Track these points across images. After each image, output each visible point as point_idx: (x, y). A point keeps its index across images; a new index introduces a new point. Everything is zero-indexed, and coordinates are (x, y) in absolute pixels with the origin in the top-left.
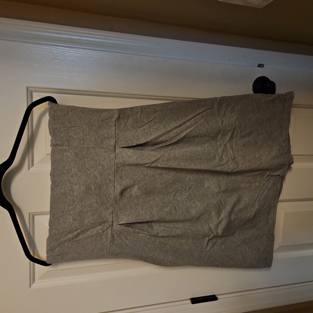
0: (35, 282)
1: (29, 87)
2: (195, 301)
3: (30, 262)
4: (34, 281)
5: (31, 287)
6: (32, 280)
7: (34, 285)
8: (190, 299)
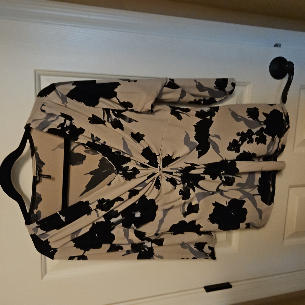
1: (37, 70)
2: (209, 289)
3: (42, 256)
4: (46, 273)
5: (43, 279)
6: (44, 272)
7: (46, 277)
8: (204, 287)
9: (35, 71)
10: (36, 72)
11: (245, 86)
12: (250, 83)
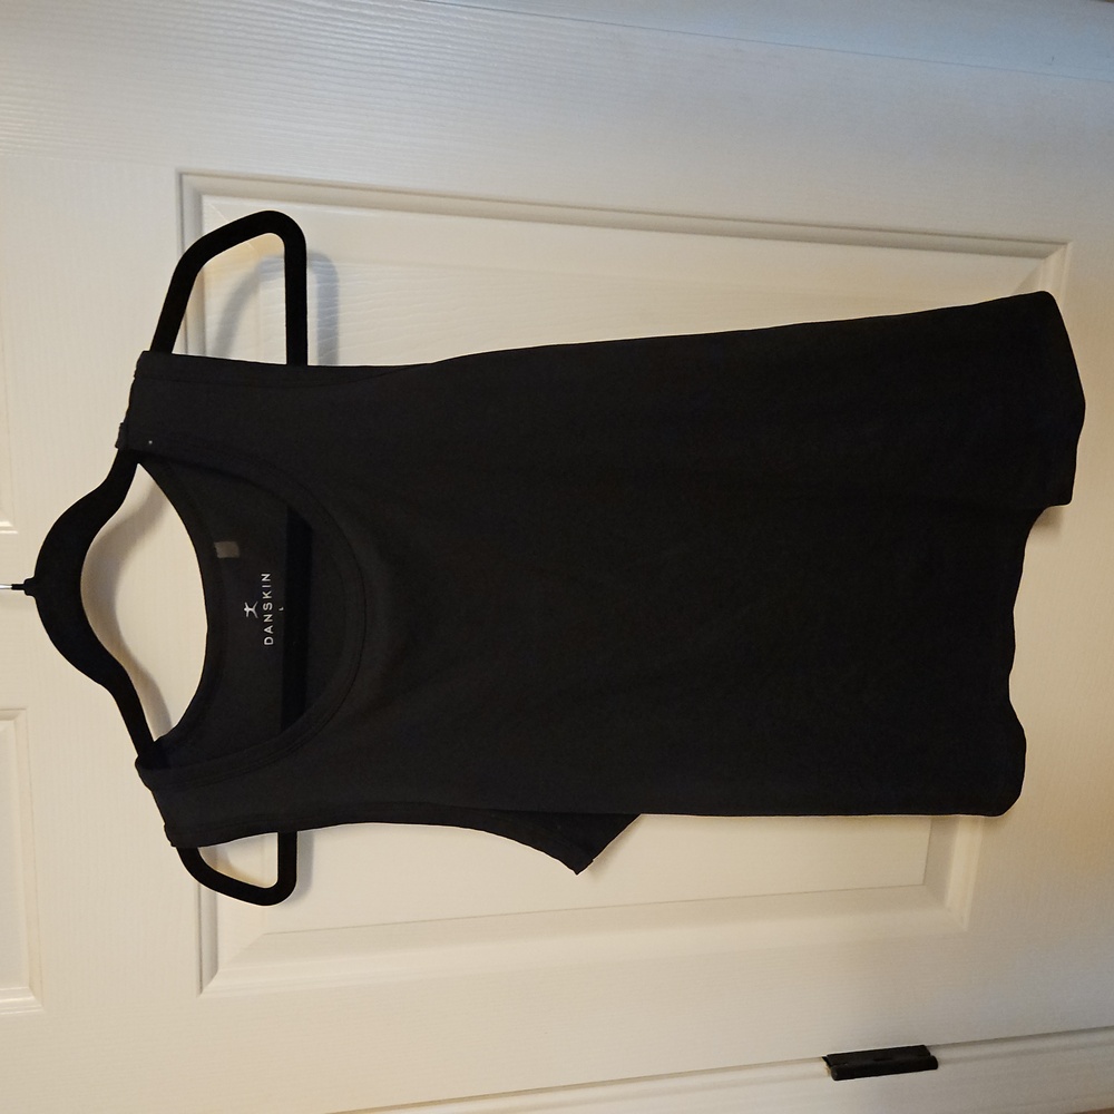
0: (220, 971)
1: (187, 174)
2: (844, 1066)
4: (214, 969)
5: (205, 990)
6: (208, 965)
7: (214, 986)
8: (824, 1058)
9: (180, 176)
10: (185, 178)
11: (1043, 256)
12: (1064, 244)
